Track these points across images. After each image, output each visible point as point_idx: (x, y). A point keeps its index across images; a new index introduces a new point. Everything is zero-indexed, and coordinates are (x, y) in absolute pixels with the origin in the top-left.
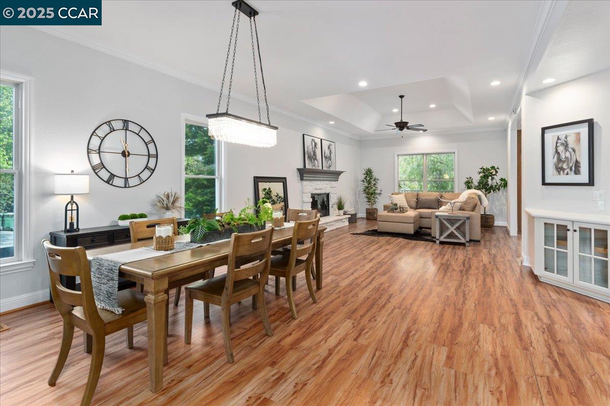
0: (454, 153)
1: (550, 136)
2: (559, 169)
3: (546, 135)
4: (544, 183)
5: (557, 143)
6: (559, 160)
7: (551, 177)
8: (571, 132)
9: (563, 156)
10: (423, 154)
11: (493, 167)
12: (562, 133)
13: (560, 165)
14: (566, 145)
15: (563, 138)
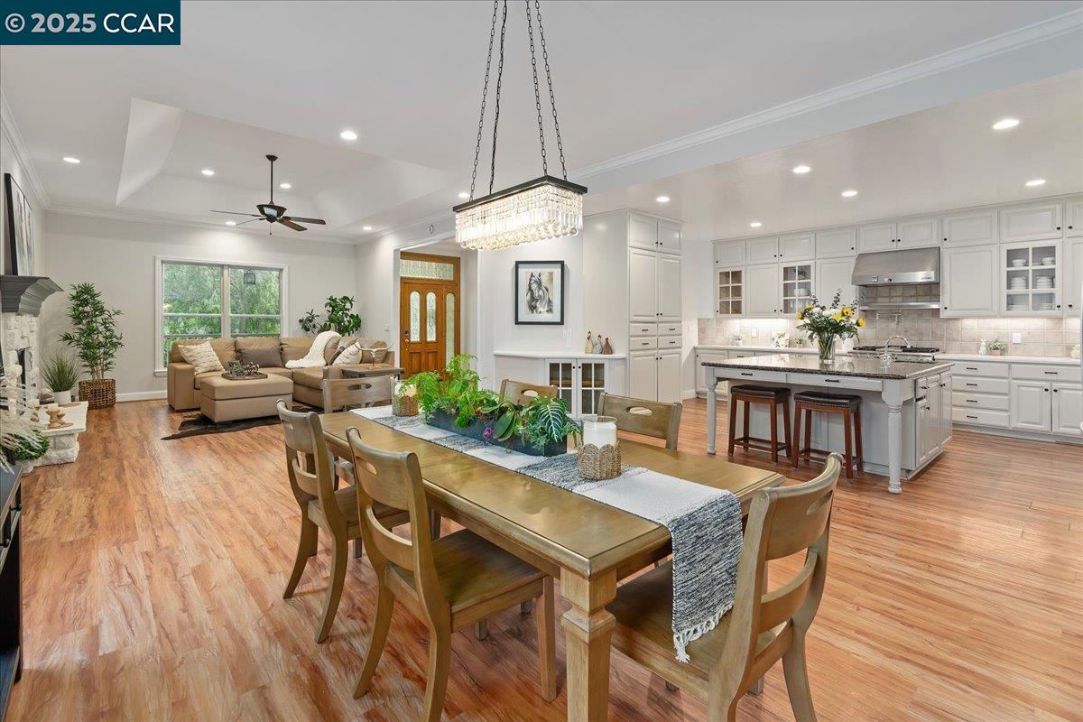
0: (281, 270)
1: (524, 272)
2: (533, 308)
3: (520, 270)
4: (517, 322)
5: (530, 280)
6: (533, 298)
7: (525, 315)
8: (545, 270)
9: (536, 295)
10: (222, 266)
11: (346, 298)
12: (536, 270)
13: (534, 303)
14: (539, 283)
15: (537, 275)
